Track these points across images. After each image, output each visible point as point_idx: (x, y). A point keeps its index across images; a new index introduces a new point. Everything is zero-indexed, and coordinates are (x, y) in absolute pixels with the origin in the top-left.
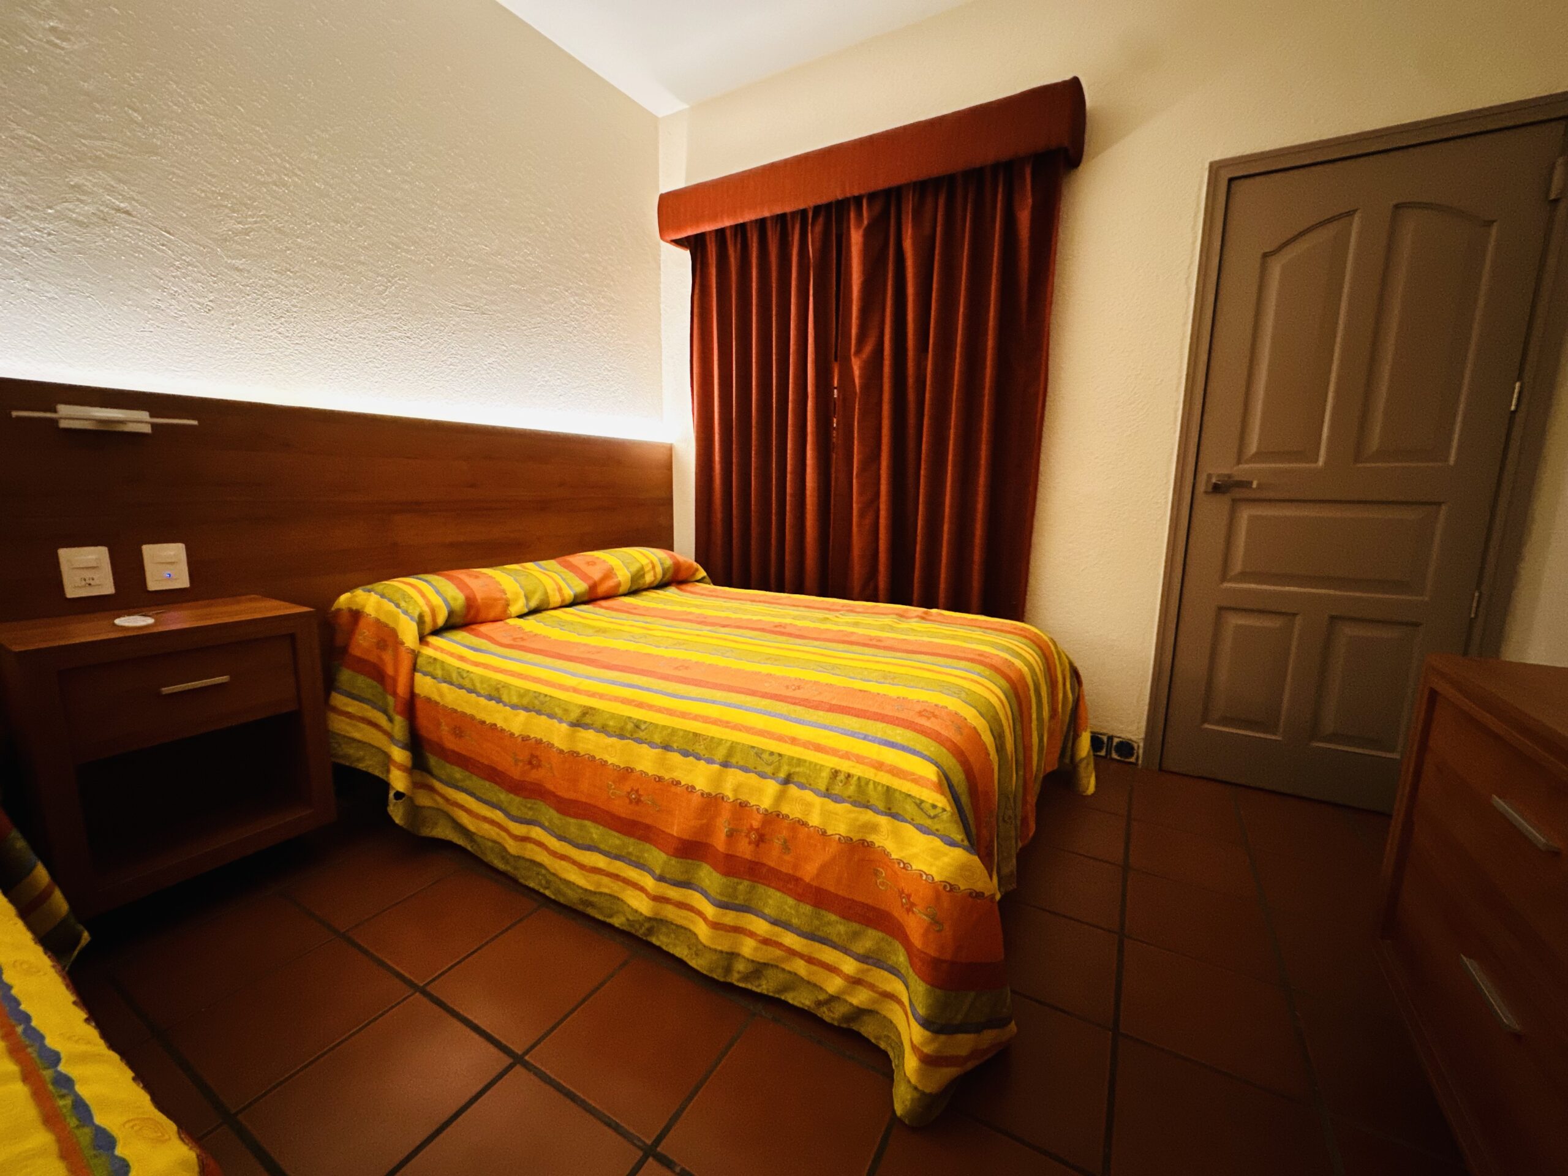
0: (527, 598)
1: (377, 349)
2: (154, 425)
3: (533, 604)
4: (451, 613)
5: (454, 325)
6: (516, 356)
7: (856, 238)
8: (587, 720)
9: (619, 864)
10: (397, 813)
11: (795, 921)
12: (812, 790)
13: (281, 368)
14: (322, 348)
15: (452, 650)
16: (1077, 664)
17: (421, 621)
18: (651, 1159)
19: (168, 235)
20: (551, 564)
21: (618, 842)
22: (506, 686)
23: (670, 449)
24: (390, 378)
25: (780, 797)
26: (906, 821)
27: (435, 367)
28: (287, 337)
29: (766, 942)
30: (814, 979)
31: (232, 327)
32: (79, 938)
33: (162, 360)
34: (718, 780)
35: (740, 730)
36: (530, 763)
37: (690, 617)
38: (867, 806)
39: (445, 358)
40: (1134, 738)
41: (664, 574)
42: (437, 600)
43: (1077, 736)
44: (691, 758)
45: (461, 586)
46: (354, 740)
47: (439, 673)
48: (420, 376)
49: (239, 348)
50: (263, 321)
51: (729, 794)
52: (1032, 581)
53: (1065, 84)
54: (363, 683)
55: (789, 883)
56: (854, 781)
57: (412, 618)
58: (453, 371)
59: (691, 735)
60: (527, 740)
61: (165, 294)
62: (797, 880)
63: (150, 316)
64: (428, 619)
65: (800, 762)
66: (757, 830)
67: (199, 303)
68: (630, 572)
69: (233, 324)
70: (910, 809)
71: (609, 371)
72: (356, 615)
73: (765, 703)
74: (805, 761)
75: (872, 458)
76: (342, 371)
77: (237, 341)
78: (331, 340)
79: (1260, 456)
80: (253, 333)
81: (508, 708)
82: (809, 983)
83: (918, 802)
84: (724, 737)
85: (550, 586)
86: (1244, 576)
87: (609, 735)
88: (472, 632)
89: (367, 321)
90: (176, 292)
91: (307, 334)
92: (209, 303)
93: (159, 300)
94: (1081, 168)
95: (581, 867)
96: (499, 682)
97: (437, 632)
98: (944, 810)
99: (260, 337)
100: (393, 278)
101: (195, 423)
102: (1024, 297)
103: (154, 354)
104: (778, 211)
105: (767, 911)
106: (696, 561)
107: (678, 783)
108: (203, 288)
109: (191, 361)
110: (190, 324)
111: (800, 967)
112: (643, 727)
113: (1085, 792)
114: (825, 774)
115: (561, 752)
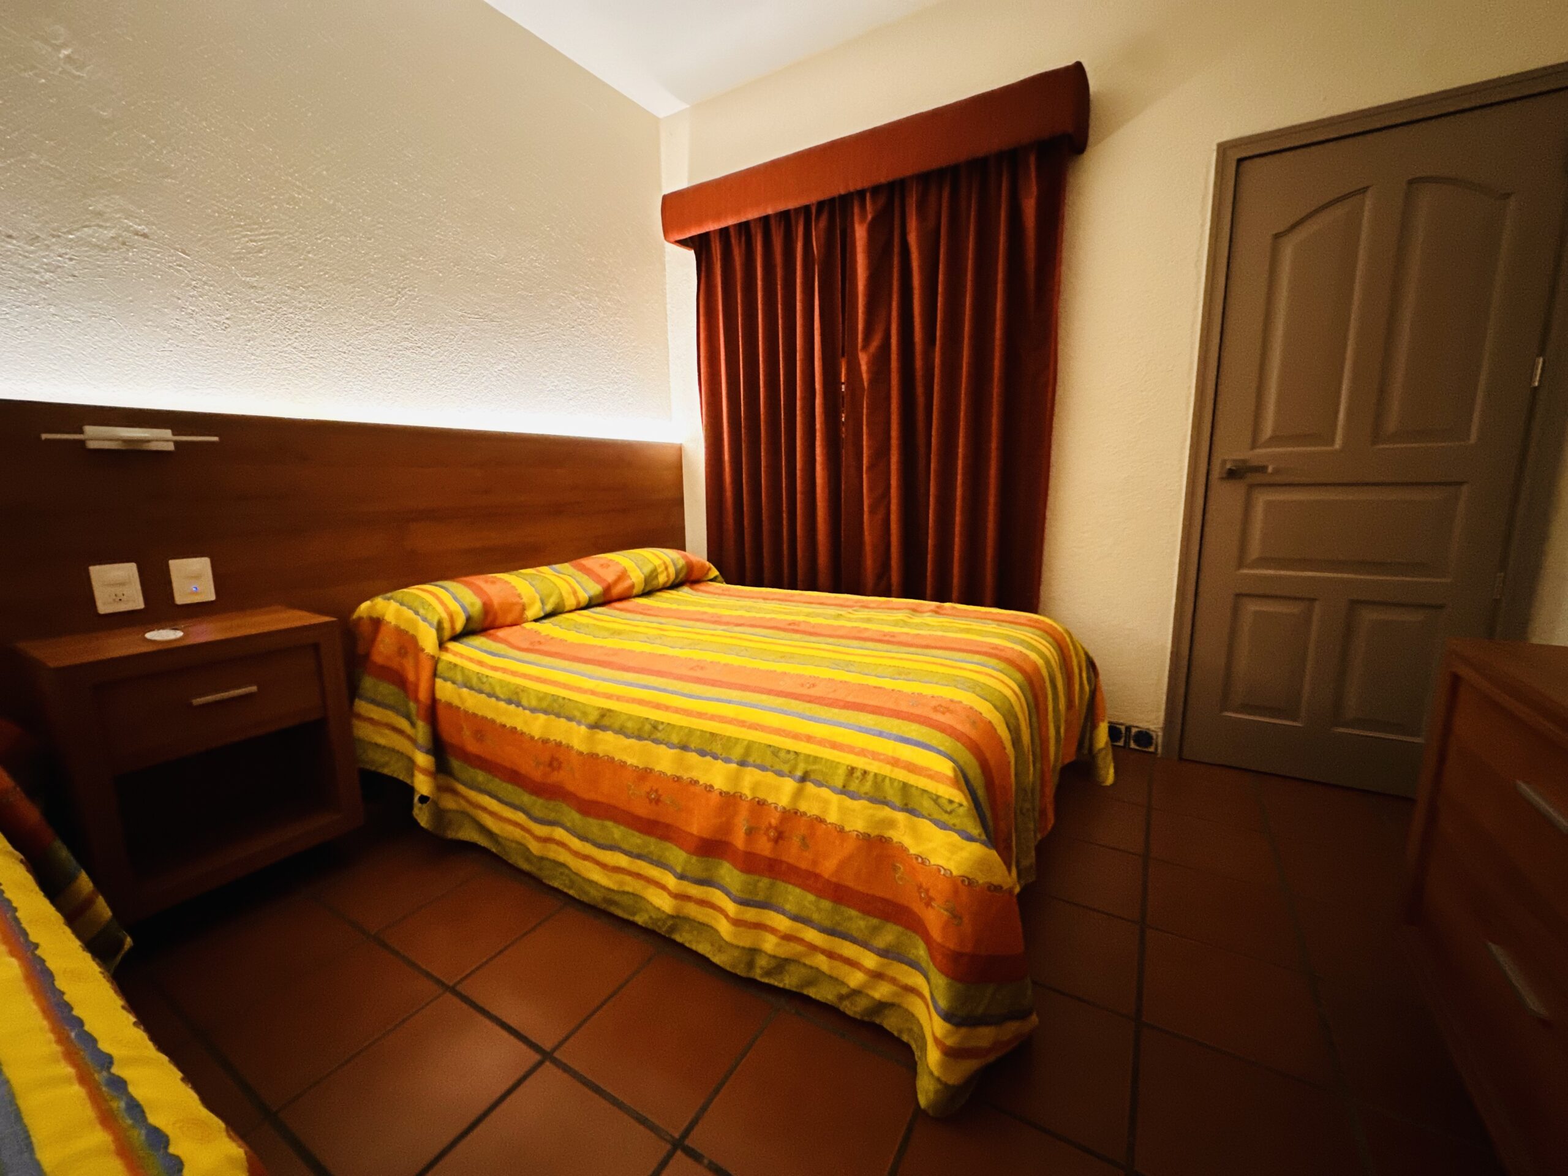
0: (543, 602)
1: (389, 360)
2: (176, 443)
3: (549, 608)
4: (469, 619)
5: (464, 334)
6: (524, 362)
7: (860, 233)
8: (606, 722)
9: (639, 862)
10: (422, 816)
11: (816, 917)
12: (828, 787)
13: (296, 382)
14: (335, 361)
15: (472, 656)
16: (1091, 654)
17: (439, 628)
18: (679, 1153)
19: (184, 256)
20: (566, 567)
21: (639, 841)
22: (524, 690)
23: (680, 449)
24: (403, 389)
25: (798, 794)
26: (924, 817)
27: (447, 376)
28: (302, 351)
29: (788, 938)
30: (835, 974)
31: (249, 344)
32: (122, 943)
33: (182, 378)
34: (736, 778)
35: (756, 729)
36: (550, 765)
37: (704, 617)
38: (885, 802)
39: (456, 366)
40: (1152, 727)
41: (677, 574)
42: (454, 606)
43: (1094, 727)
44: (708, 758)
45: (478, 591)
46: (377, 745)
47: (459, 678)
48: (432, 385)
49: (255, 364)
50: (278, 336)
51: (747, 792)
52: (1046, 575)
53: (1067, 69)
54: (386, 689)
55: (808, 880)
56: (870, 778)
57: (431, 625)
58: (463, 379)
59: (708, 735)
60: (547, 743)
61: (183, 313)
62: (817, 876)
63: (169, 336)
64: (447, 625)
65: (816, 760)
66: (776, 828)
67: (216, 322)
68: (643, 573)
69: (249, 341)
70: (927, 804)
71: (617, 373)
72: (377, 623)
73: (779, 701)
74: (822, 758)
75: (881, 453)
76: (356, 383)
77: (253, 357)
78: (345, 353)
79: (1275, 440)
80: (268, 349)
81: (527, 712)
82: (831, 977)
83: (934, 797)
84: (741, 736)
85: (565, 590)
86: (1264, 561)
87: (628, 736)
88: (489, 637)
89: (379, 333)
90: (193, 311)
91: (321, 347)
92: (225, 321)
93: (177, 319)
94: (1086, 155)
95: (604, 866)
96: (518, 686)
97: (456, 638)
98: (961, 805)
99: (275, 352)
100: (403, 289)
101: (215, 439)
102: (1031, 285)
103: (174, 373)
104: (782, 207)
105: (788, 907)
106: (709, 560)
107: (696, 782)
108: (220, 306)
109: (209, 379)
110: (208, 343)
111: (822, 962)
112: (660, 727)
113: (1104, 782)
114: (842, 772)
115: (581, 753)
